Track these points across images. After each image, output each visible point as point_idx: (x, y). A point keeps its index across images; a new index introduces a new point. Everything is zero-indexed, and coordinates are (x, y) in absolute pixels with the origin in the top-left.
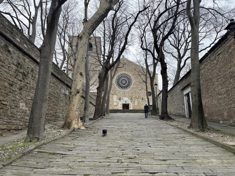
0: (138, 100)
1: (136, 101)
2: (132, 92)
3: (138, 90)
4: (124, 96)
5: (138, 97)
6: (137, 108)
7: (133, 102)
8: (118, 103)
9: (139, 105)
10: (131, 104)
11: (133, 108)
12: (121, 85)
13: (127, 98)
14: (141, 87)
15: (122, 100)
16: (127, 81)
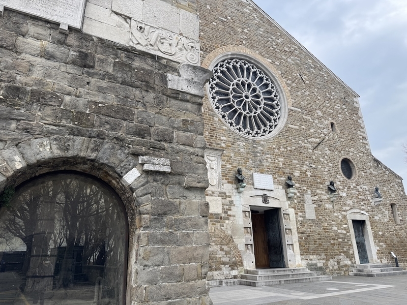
0: (314, 194)
1: (308, 197)
2: (285, 149)
3: (310, 146)
4: (254, 167)
5: (311, 176)
6: (317, 236)
7: (296, 201)
8: (228, 199)
9: (320, 217)
10: (291, 212)
11: (301, 233)
12: (236, 106)
13: (270, 178)
14: (317, 135)
15: (248, 184)
16: (262, 96)
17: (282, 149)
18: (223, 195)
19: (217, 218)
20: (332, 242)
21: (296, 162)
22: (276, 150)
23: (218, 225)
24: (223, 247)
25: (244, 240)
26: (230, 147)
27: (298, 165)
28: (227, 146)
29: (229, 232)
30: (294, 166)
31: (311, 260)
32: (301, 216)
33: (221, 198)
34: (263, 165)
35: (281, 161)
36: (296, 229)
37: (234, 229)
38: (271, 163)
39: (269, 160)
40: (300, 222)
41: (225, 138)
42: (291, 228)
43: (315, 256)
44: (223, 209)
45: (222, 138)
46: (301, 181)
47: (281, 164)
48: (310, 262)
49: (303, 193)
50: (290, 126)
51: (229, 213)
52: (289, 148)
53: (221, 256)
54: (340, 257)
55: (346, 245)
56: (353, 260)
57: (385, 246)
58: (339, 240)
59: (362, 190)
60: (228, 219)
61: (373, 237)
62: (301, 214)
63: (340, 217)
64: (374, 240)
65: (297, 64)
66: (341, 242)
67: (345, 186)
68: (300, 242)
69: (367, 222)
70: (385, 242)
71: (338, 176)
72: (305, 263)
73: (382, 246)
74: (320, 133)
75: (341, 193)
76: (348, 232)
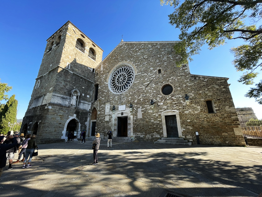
0: (143, 108)
1: (140, 110)
2: (132, 93)
3: (144, 87)
4: (120, 104)
5: (142, 100)
6: (142, 125)
7: (134, 112)
8: (111, 116)
9: (145, 117)
10: (132, 117)
11: (135, 124)
12: (117, 85)
13: (124, 106)
14: (149, 80)
15: (117, 110)
16: (126, 76)
19: (107, 122)
20: (150, 127)
21: (137, 96)
22: (129, 95)
23: (108, 124)
25: (114, 128)
26: (113, 99)
27: (137, 98)
29: (110, 126)
31: (138, 134)
32: (135, 118)
33: (109, 116)
34: (123, 102)
36: (132, 123)
37: (112, 125)
39: (125, 99)
40: (135, 120)
43: (140, 133)
44: (109, 119)
46: (137, 104)
47: (130, 99)
48: (137, 135)
49: (138, 108)
50: (135, 82)
51: (111, 120)
52: (134, 92)
54: (153, 134)
55: (158, 128)
56: (162, 135)
57: (192, 128)
58: (154, 126)
59: (176, 98)
60: (110, 122)
61: (181, 123)
62: (136, 117)
63: (157, 115)
64: (181, 125)
65: (142, 52)
66: (155, 127)
67: (163, 99)
68: (133, 128)
69: (177, 116)
70: (193, 126)
71: (158, 96)
72: (134, 135)
73: (189, 128)
74: (151, 78)
75: (159, 104)
76: (161, 122)
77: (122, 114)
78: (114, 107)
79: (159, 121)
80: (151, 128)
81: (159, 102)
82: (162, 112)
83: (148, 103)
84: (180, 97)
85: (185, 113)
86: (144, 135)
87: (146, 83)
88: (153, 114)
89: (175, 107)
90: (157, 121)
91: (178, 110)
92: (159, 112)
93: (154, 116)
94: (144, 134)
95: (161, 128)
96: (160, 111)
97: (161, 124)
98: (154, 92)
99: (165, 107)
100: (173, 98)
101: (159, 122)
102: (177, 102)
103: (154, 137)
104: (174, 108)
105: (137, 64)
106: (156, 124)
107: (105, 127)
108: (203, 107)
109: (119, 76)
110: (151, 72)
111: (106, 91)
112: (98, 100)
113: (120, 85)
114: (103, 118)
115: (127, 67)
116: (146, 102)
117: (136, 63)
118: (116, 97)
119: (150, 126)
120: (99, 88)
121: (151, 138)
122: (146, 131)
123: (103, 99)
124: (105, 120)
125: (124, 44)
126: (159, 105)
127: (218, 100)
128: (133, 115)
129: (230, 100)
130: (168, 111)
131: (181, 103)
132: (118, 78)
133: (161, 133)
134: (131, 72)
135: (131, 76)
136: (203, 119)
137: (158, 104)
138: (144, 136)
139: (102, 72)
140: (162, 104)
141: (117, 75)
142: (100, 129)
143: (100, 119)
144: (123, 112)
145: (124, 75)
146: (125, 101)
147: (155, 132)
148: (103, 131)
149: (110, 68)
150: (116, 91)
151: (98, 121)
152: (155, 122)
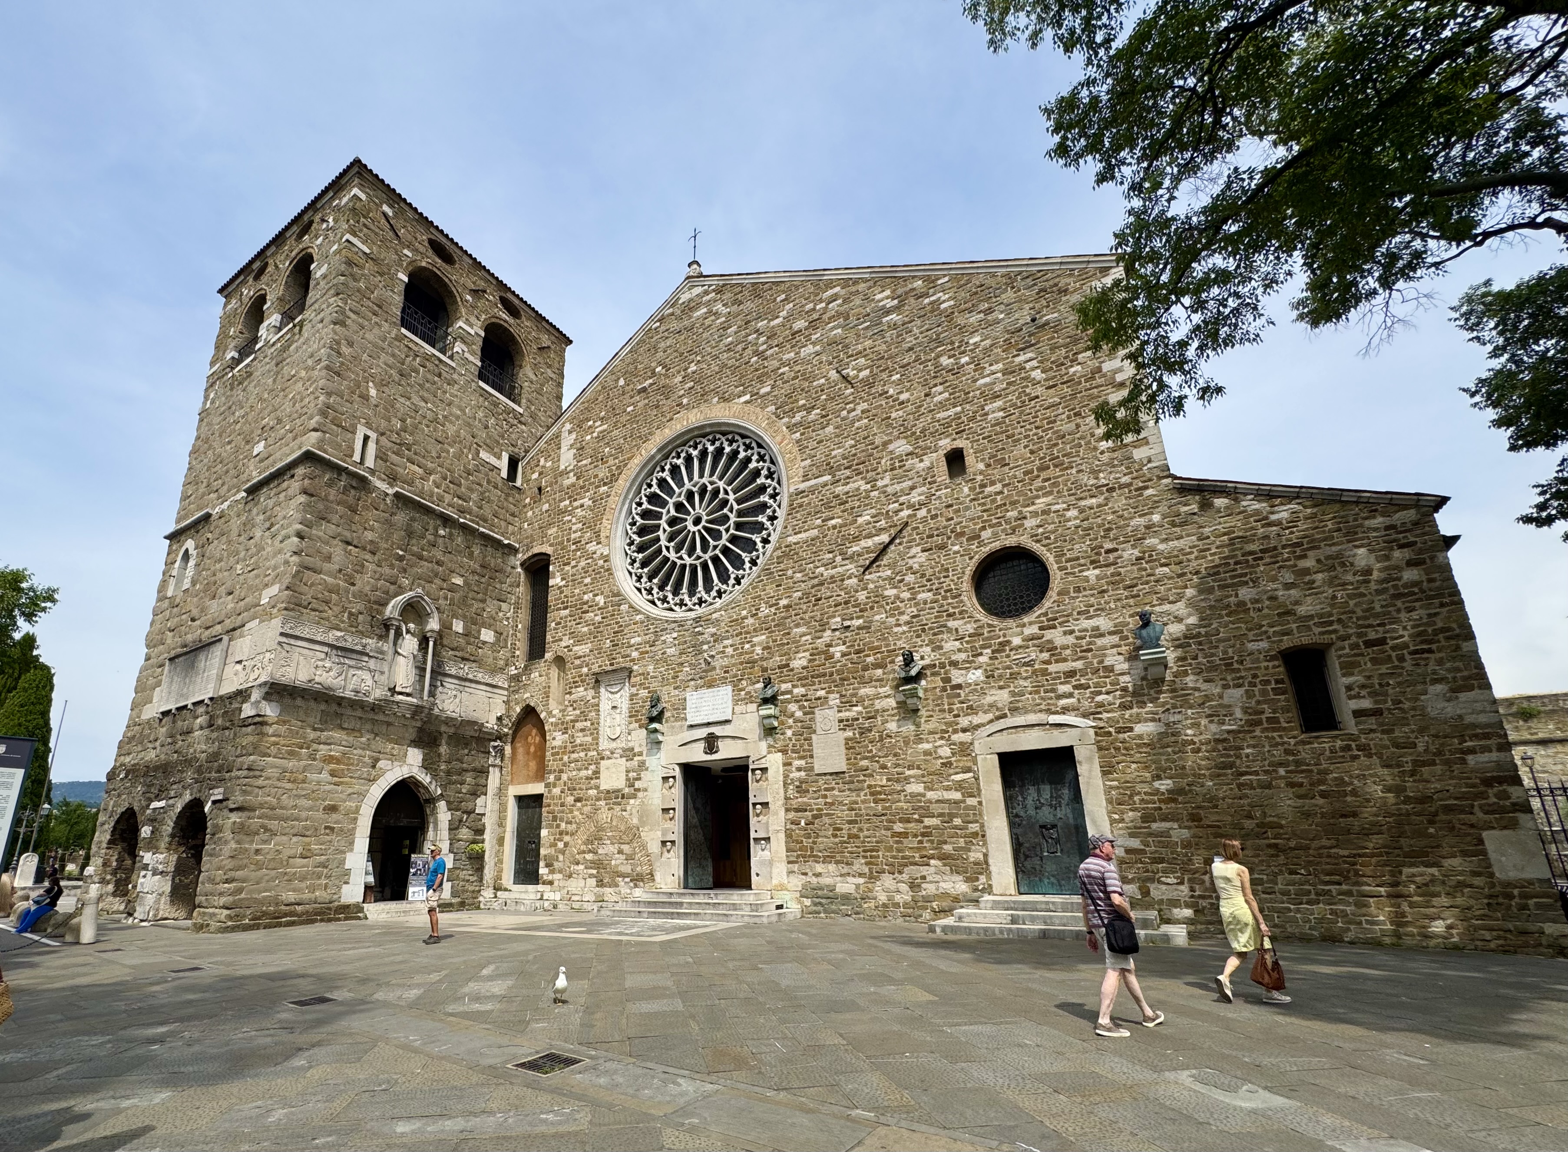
0: (847, 703)
1: (827, 716)
2: (773, 610)
3: (852, 568)
4: (692, 680)
5: (844, 655)
6: (846, 814)
7: (789, 733)
8: (636, 758)
9: (864, 763)
10: (775, 761)
11: (797, 810)
12: (672, 556)
13: (725, 692)
14: (883, 523)
15: (677, 719)
16: (731, 497)
17: (765, 611)
18: (629, 753)
19: (616, 797)
20: (898, 827)
21: (803, 629)
22: (750, 621)
23: (618, 808)
24: (623, 847)
25: (659, 833)
26: (647, 652)
27: (804, 638)
28: (642, 653)
29: (635, 821)
30: (794, 642)
31: (818, 875)
32: (799, 769)
33: (624, 759)
34: (714, 668)
35: (760, 644)
36: (781, 801)
37: (644, 815)
38: (732, 656)
39: (730, 650)
40: (797, 783)
41: (638, 640)
42: (769, 799)
43: (832, 867)
44: (628, 779)
45: (633, 641)
46: (809, 676)
47: (758, 650)
48: (814, 880)
49: (811, 706)
50: (792, 539)
51: (638, 784)
52: (784, 602)
53: (618, 862)
54: (924, 870)
55: (957, 836)
56: (983, 879)
57: (1185, 833)
58: (928, 822)
59: (1070, 640)
60: (634, 797)
61: (1109, 801)
62: (802, 763)
63: (945, 752)
64: (1110, 813)
65: (833, 342)
66: (936, 828)
67: (983, 647)
68: (789, 835)
69: (1080, 754)
70: (1195, 818)
71: (951, 624)
72: (797, 882)
73: (1166, 833)
74: (896, 512)
75: (957, 677)
76: (972, 796)
77: (711, 743)
78: (655, 701)
79: (959, 786)
80: (905, 835)
81: (954, 664)
82: (978, 726)
83: (879, 672)
84: (1103, 629)
85: (1140, 737)
86: (861, 881)
87: (869, 543)
88: (920, 740)
89: (1071, 695)
90: (948, 789)
91: (1085, 716)
92: (955, 731)
93: (927, 753)
94: (861, 875)
95: (975, 835)
96: (964, 722)
97: (974, 808)
98: (922, 596)
99: (1002, 697)
100: (1049, 635)
101: (957, 796)
102: (1079, 665)
103: (929, 889)
104: (1063, 702)
105: (798, 418)
106: (936, 809)
107: (600, 829)
108: (1264, 693)
109: (682, 499)
110: (898, 466)
111: (600, 600)
112: (548, 656)
113: (688, 561)
114: (584, 773)
115: (731, 442)
116: (866, 668)
117: (792, 412)
118: (669, 638)
119: (901, 820)
120: (551, 582)
121: (908, 898)
122: (869, 853)
123: (582, 649)
124: (597, 787)
125: (706, 293)
126: (959, 687)
127: (1369, 644)
128: (784, 751)
129: (1458, 648)
130: (1020, 720)
131: (1110, 669)
132: (673, 512)
133: (976, 863)
134: (764, 472)
135: (765, 498)
136: (1266, 772)
137: (947, 680)
138: (858, 886)
139: (572, 479)
140: (976, 676)
141: (670, 492)
142: (567, 838)
143: (564, 777)
144: (717, 730)
145: (716, 492)
146: (726, 662)
147: (932, 857)
148: (589, 857)
149: (620, 450)
150: (664, 600)
151: (556, 791)
152: (930, 795)
